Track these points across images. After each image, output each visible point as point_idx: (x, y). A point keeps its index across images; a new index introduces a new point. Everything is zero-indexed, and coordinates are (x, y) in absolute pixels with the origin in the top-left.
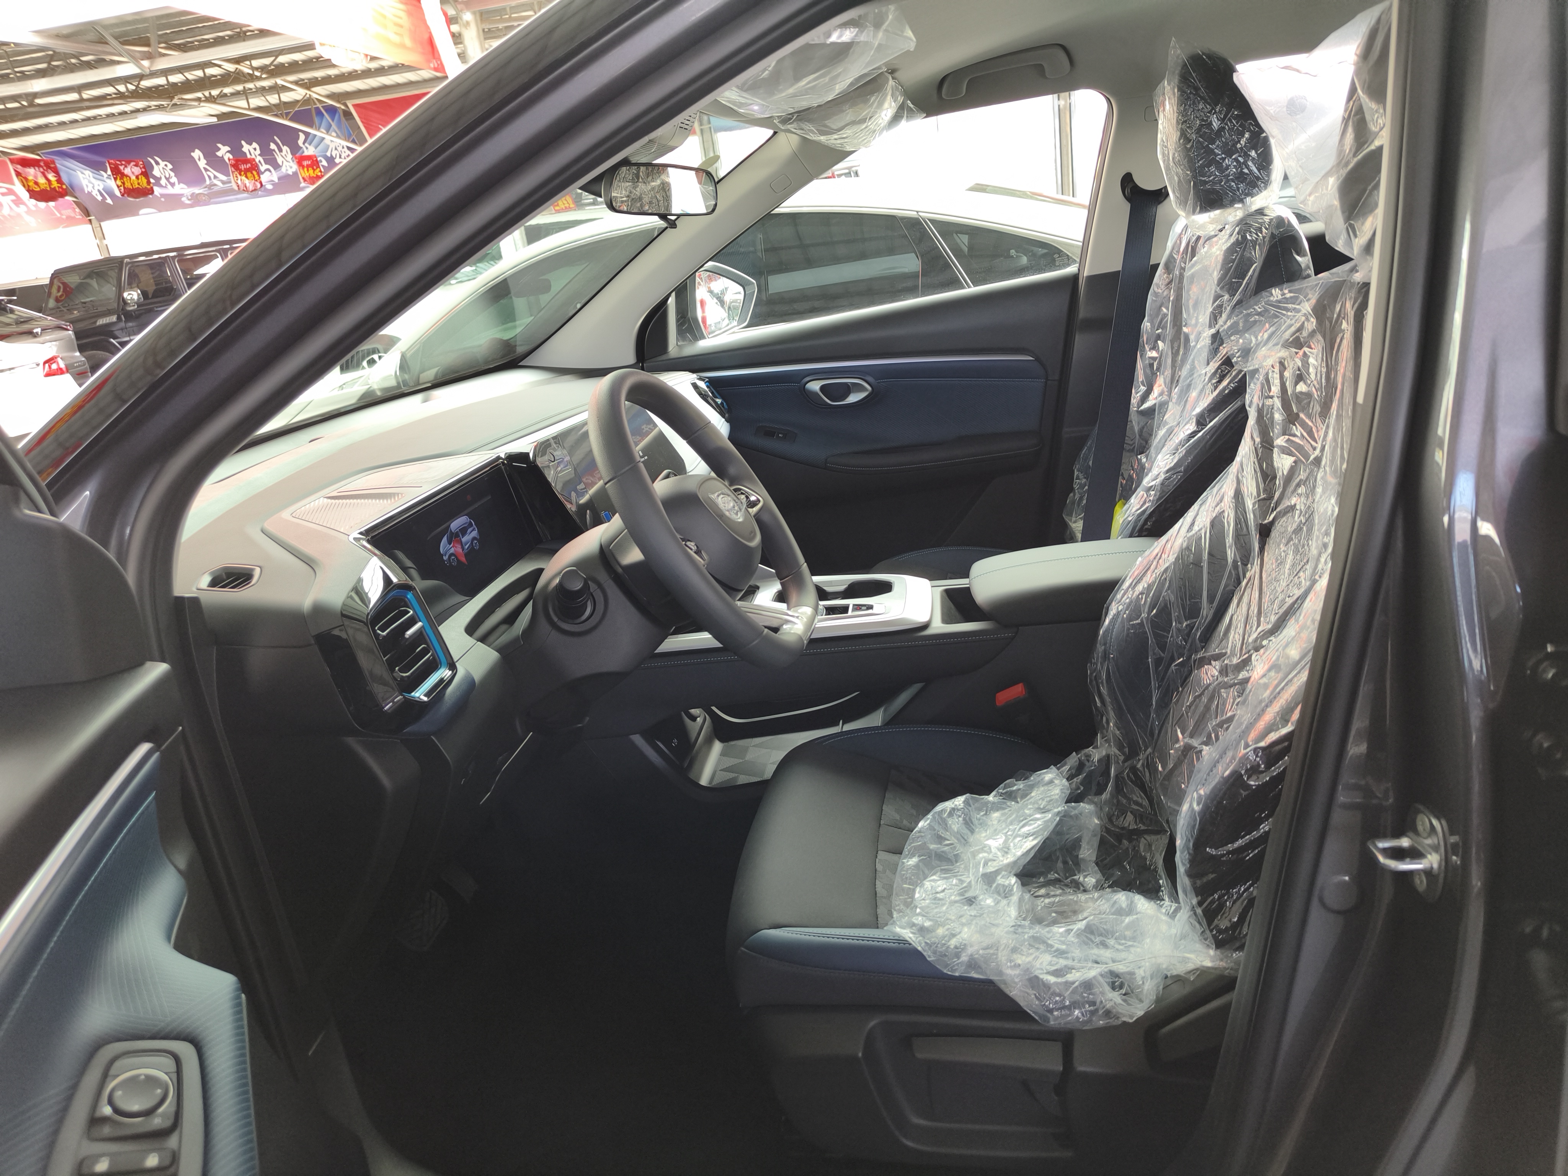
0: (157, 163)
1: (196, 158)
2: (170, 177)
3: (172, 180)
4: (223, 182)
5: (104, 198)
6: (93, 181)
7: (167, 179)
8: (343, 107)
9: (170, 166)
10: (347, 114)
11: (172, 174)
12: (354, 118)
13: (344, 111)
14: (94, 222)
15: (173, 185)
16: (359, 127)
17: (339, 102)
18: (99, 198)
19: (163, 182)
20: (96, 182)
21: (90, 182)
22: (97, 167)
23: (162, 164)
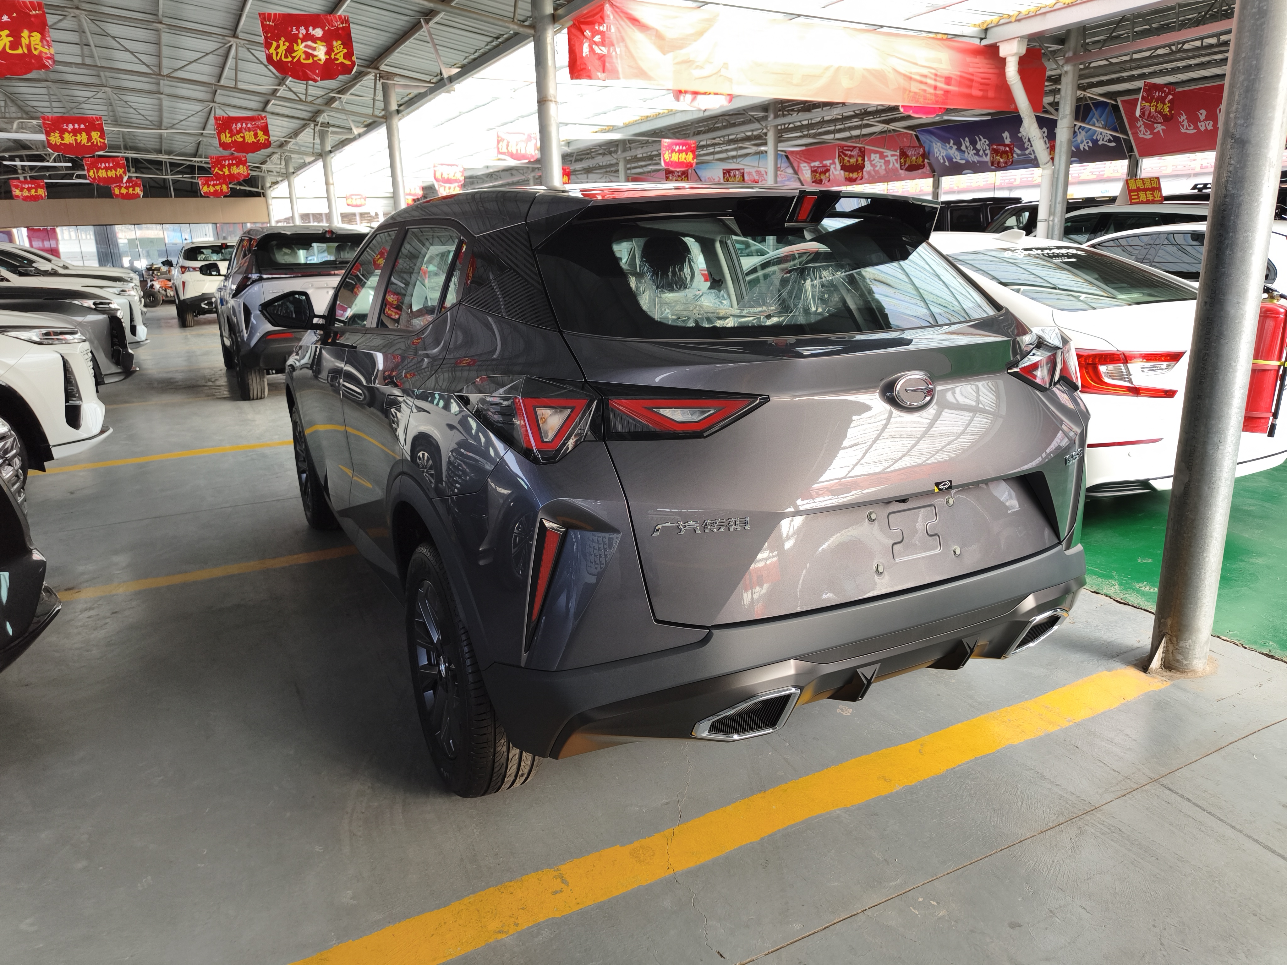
0: (980, 140)
1: (1005, 137)
2: (986, 150)
3: (986, 152)
4: (1018, 155)
5: (945, 162)
6: (941, 149)
7: (984, 151)
8: (1113, 102)
9: (987, 142)
10: (1116, 108)
11: (988, 148)
12: (1120, 111)
13: (1113, 105)
14: (936, 176)
15: (986, 155)
16: (1122, 118)
17: (1111, 99)
18: (942, 161)
19: (981, 153)
20: (942, 151)
21: (939, 150)
22: (945, 140)
23: (983, 140)
